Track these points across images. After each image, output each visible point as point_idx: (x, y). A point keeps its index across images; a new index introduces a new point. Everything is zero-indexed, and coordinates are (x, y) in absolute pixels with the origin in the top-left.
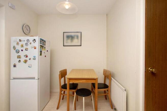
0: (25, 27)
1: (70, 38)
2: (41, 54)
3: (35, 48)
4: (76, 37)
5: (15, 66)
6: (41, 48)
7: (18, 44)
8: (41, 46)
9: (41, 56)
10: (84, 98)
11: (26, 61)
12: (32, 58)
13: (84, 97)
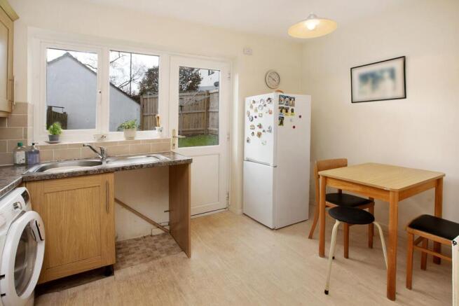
0: (270, 76)
1: (370, 80)
2: (281, 123)
3: (270, 113)
4: (386, 75)
5: (248, 141)
6: (281, 111)
7: (252, 107)
8: (281, 109)
9: (281, 126)
10: (337, 223)
11: (259, 135)
12: (266, 129)
13: (340, 220)
